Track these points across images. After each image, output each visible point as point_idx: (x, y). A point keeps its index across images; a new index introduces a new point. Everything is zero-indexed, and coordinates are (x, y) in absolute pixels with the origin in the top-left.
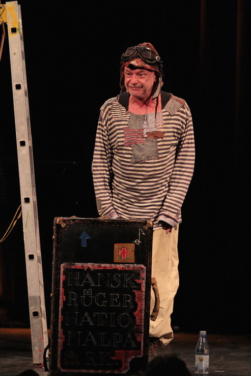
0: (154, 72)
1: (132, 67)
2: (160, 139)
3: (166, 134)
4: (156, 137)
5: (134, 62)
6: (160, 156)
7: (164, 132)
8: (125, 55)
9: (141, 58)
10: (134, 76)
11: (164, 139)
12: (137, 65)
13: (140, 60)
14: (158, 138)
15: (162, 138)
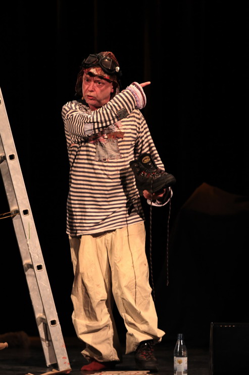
0: (112, 83)
1: (92, 75)
2: (120, 140)
3: (125, 135)
4: (117, 137)
5: (93, 70)
6: (122, 156)
7: (124, 133)
8: (86, 61)
9: (101, 67)
10: (92, 83)
11: (124, 139)
12: (96, 74)
13: (100, 68)
14: (119, 138)
15: (122, 138)
